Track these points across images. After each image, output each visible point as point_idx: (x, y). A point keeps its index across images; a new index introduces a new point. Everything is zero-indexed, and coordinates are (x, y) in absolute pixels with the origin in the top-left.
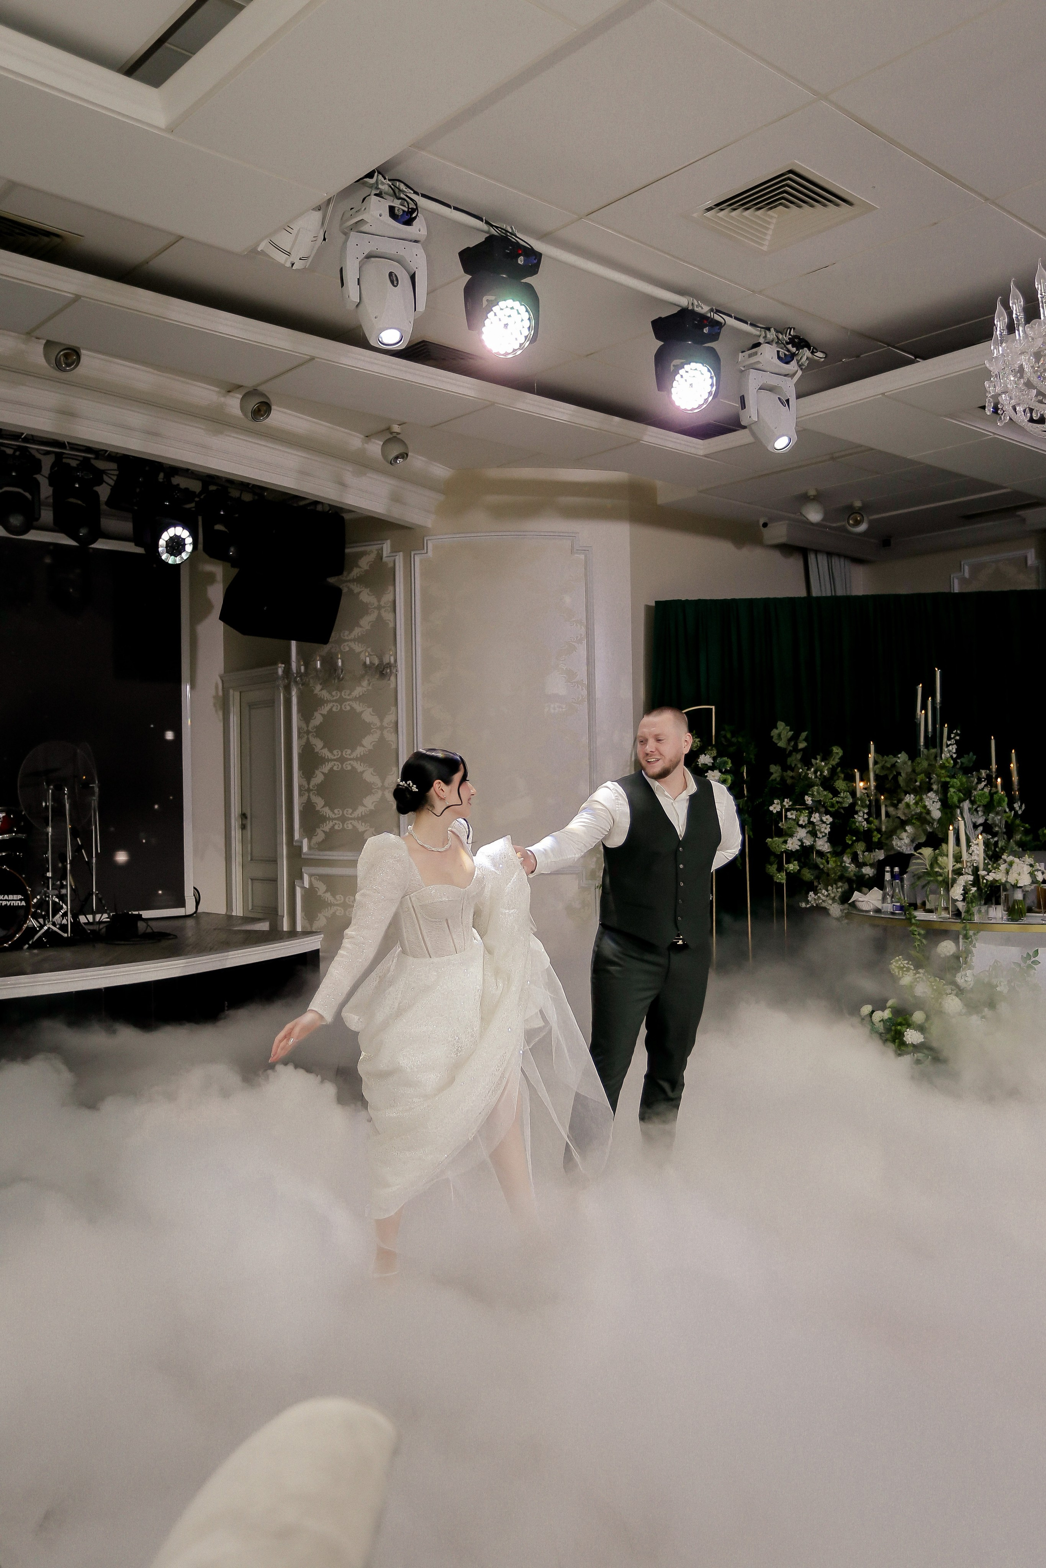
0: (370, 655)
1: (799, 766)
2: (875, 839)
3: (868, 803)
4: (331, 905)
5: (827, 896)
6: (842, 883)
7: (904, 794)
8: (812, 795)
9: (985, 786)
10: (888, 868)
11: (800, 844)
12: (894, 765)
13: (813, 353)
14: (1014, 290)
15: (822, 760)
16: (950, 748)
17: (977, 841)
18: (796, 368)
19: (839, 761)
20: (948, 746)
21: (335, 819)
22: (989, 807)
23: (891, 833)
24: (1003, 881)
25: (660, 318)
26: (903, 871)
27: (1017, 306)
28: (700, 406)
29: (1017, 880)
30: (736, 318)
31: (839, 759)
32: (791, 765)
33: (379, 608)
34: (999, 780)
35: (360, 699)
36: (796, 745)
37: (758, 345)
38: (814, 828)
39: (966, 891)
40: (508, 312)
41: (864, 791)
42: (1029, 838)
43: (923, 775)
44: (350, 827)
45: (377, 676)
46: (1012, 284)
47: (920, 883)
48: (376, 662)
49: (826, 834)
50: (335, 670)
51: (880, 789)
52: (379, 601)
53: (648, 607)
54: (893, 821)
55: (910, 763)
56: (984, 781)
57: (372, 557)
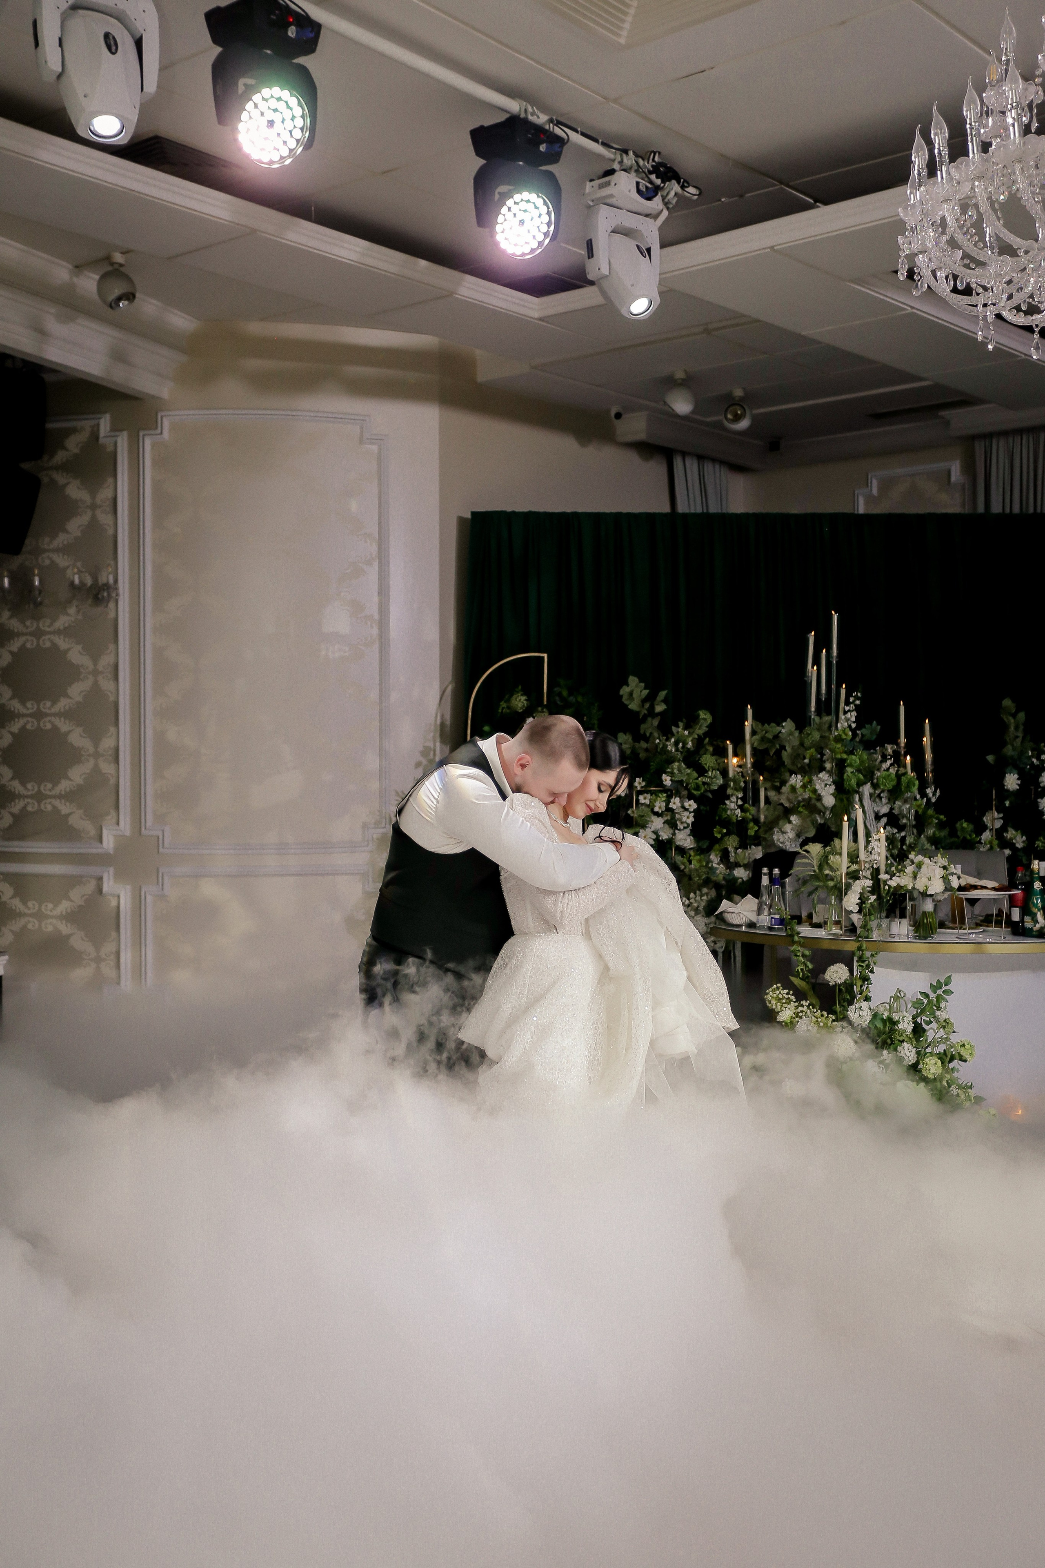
0: (80, 572)
1: (656, 735)
2: (751, 832)
3: (742, 784)
4: (21, 915)
5: (689, 906)
6: (708, 889)
7: (788, 774)
8: (672, 774)
9: (891, 765)
10: (765, 870)
11: (654, 837)
12: (776, 737)
13: (683, 187)
14: (937, 118)
15: (685, 729)
16: (849, 715)
17: (878, 836)
18: (661, 206)
19: (707, 729)
20: (845, 713)
21: (27, 797)
22: (895, 793)
23: (771, 825)
24: (910, 887)
25: (482, 127)
26: (785, 874)
27: (940, 138)
28: (532, 250)
29: (926, 886)
30: (583, 134)
31: (707, 727)
32: (645, 734)
33: (94, 507)
34: (908, 757)
35: (65, 632)
36: (652, 707)
37: (611, 172)
38: (673, 817)
39: (862, 900)
40: (273, 103)
41: (739, 770)
42: (944, 833)
43: (813, 750)
44: (49, 808)
45: (89, 602)
46: (935, 108)
47: (806, 889)
48: (89, 581)
49: (688, 825)
50: (30, 592)
51: (758, 766)
52: (93, 497)
53: (461, 520)
54: (775, 809)
55: (797, 733)
56: (891, 759)
57: (82, 437)
